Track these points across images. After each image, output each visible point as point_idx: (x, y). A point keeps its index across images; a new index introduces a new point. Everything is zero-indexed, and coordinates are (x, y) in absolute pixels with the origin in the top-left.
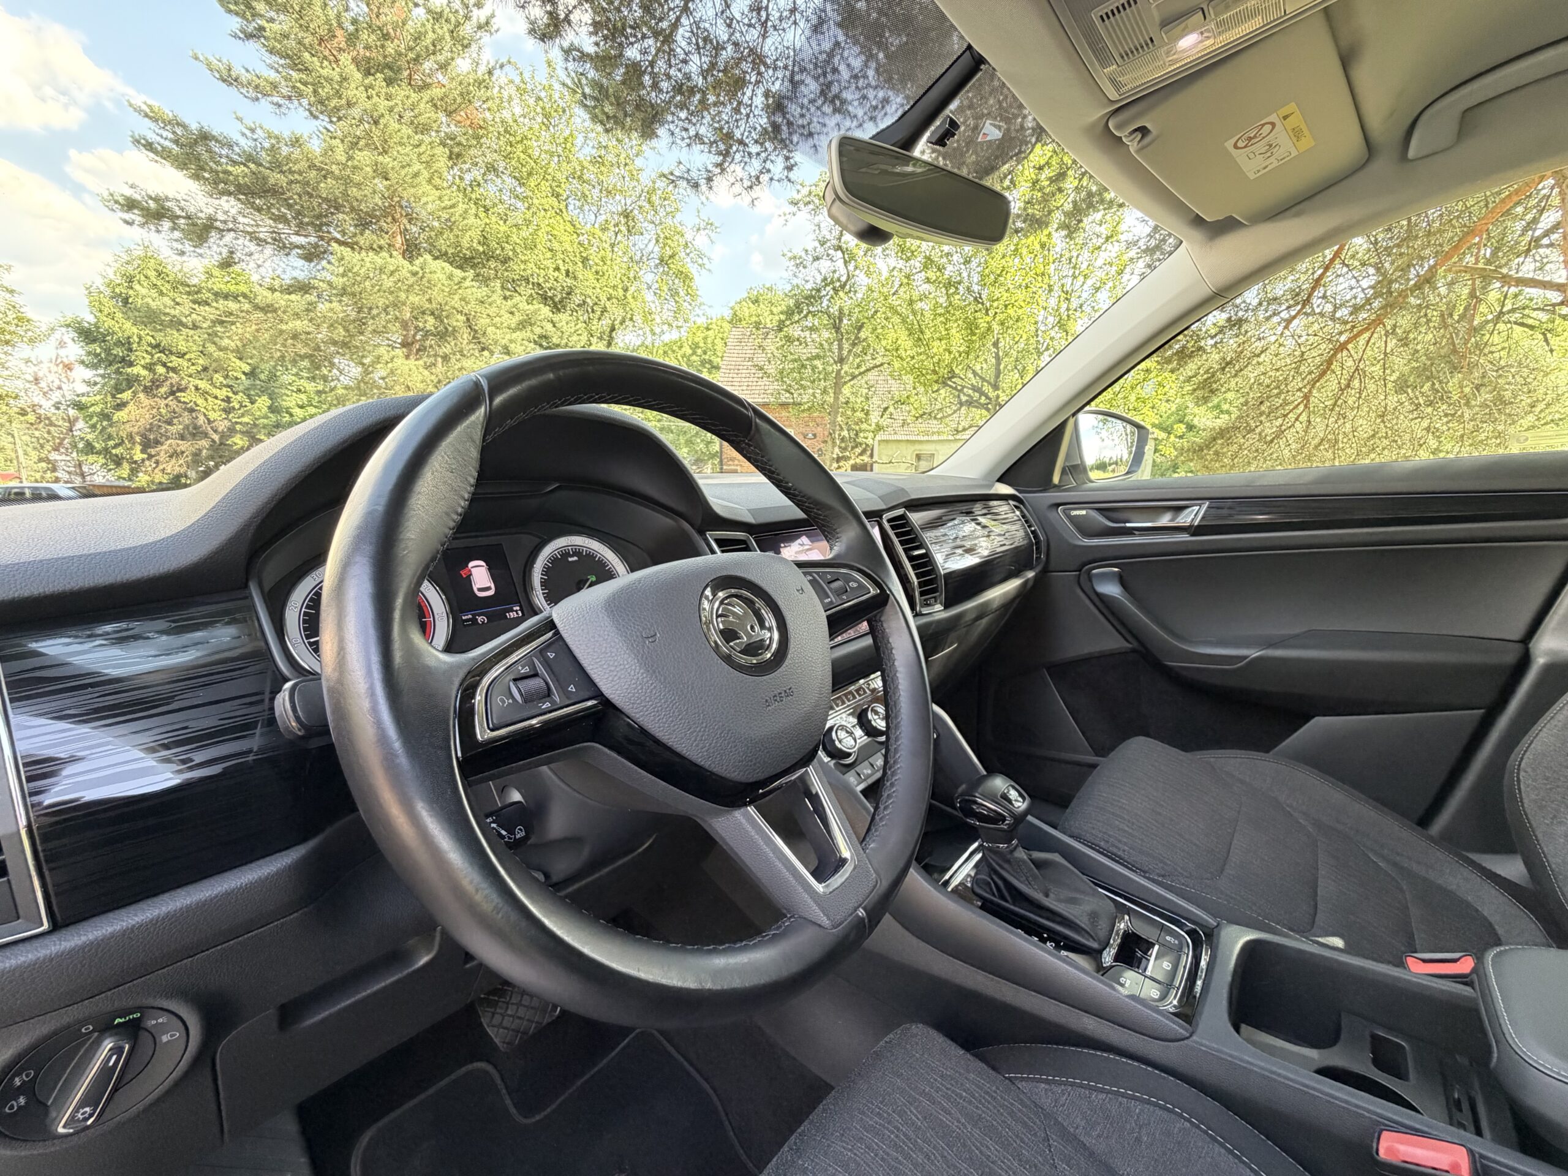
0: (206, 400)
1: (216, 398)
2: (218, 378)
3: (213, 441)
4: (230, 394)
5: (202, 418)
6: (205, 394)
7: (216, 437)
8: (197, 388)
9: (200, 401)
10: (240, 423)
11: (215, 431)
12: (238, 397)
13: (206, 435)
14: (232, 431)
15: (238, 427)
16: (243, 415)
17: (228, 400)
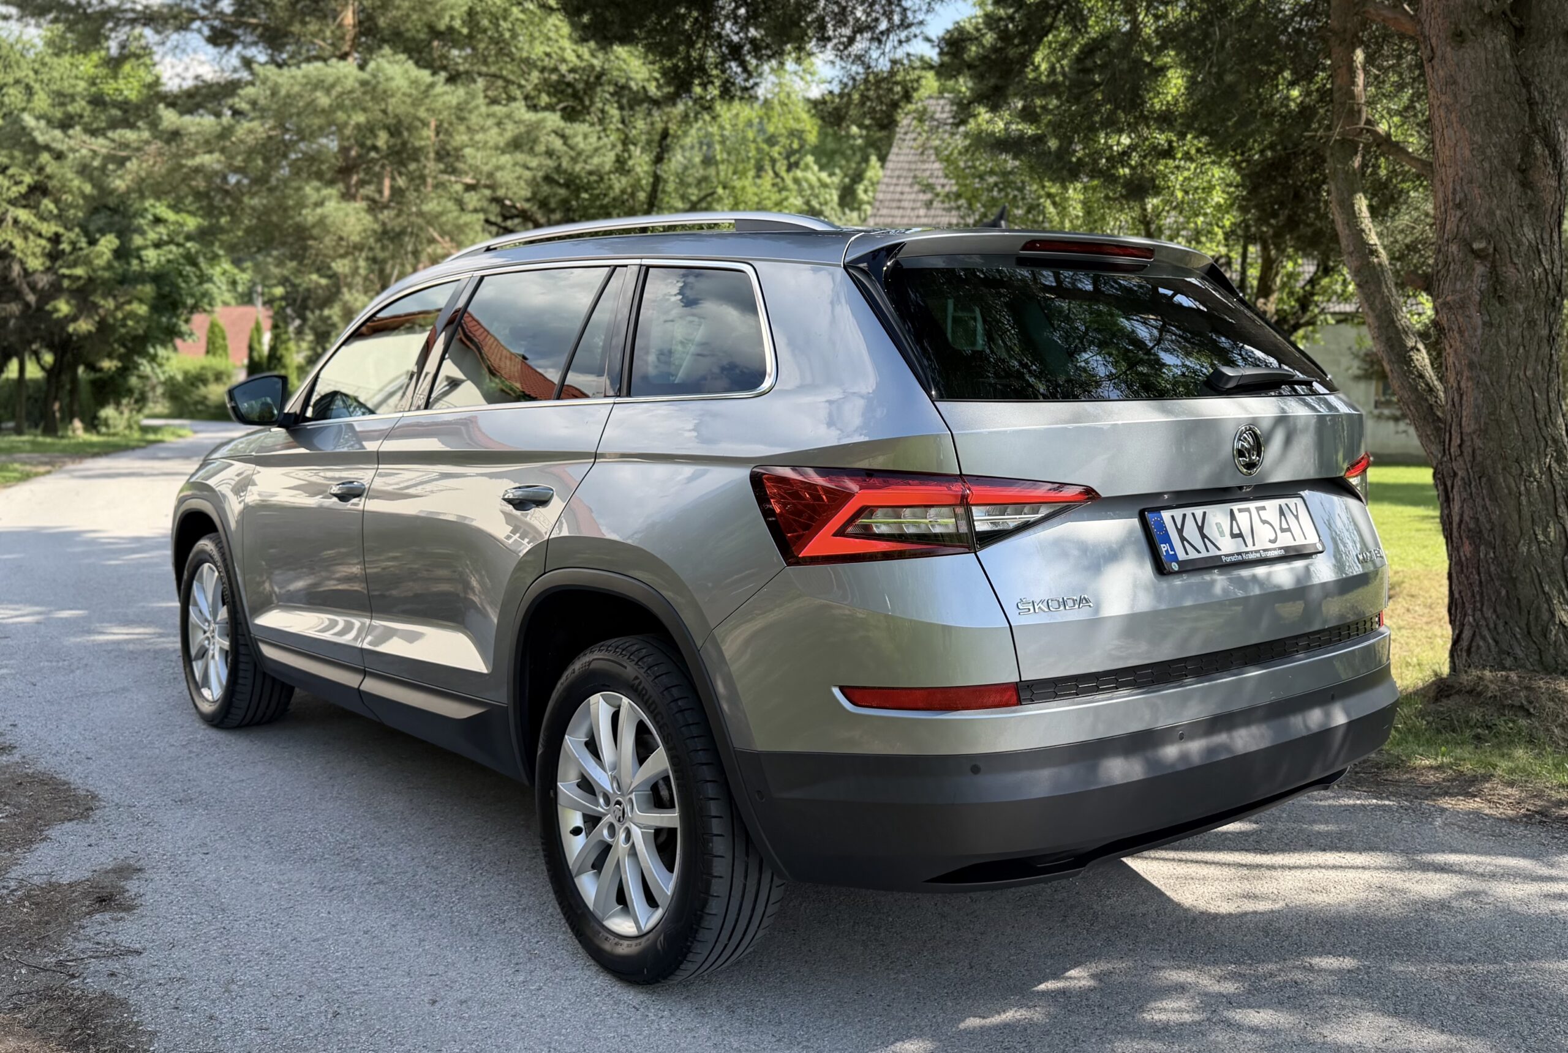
0: (26, 238)
1: (40, 235)
2: (47, 204)
3: (27, 305)
4: (61, 230)
5: (16, 268)
6: (25, 230)
7: (31, 298)
8: (16, 222)
9: (18, 242)
10: (69, 277)
11: (33, 288)
12: (72, 236)
13: (18, 295)
14: (56, 290)
15: (66, 283)
16: (75, 264)
17: (56, 239)
